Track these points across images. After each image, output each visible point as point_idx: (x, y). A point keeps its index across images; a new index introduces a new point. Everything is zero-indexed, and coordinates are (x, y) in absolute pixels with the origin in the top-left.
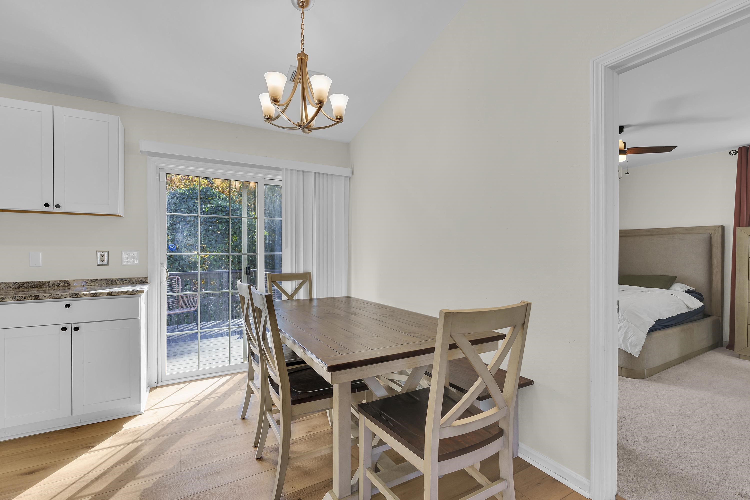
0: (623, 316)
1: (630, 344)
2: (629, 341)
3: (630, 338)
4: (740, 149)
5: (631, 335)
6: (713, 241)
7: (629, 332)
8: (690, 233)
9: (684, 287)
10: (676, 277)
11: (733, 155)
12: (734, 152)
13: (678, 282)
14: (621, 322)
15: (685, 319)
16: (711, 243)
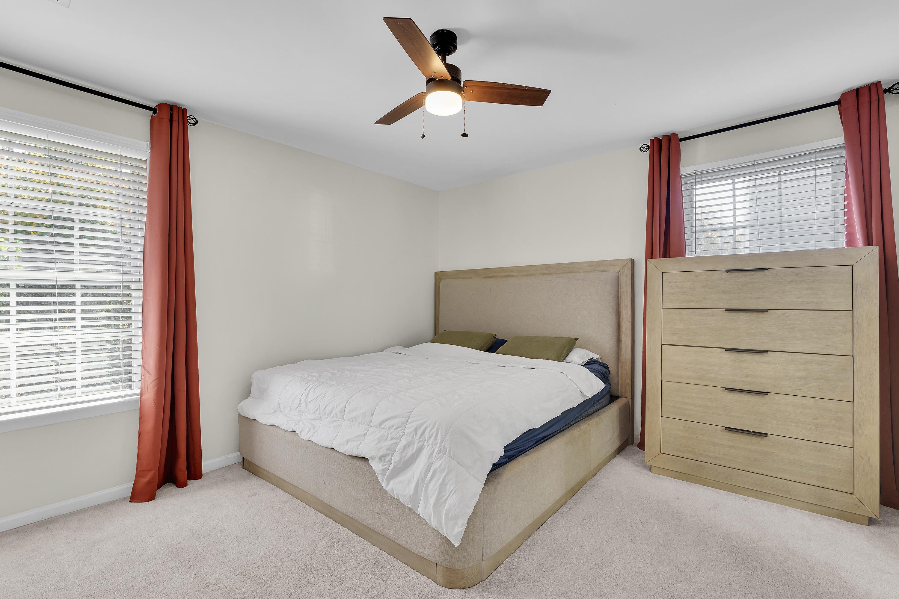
0: (443, 444)
1: (446, 514)
2: (446, 506)
3: (448, 498)
4: (652, 141)
5: (450, 491)
6: (621, 282)
7: (448, 483)
8: (595, 271)
9: (585, 355)
10: (577, 339)
11: (644, 152)
12: (644, 148)
13: (580, 347)
14: (437, 459)
15: (577, 416)
16: (619, 286)
